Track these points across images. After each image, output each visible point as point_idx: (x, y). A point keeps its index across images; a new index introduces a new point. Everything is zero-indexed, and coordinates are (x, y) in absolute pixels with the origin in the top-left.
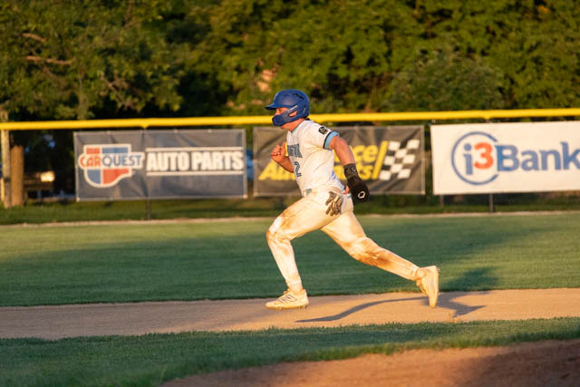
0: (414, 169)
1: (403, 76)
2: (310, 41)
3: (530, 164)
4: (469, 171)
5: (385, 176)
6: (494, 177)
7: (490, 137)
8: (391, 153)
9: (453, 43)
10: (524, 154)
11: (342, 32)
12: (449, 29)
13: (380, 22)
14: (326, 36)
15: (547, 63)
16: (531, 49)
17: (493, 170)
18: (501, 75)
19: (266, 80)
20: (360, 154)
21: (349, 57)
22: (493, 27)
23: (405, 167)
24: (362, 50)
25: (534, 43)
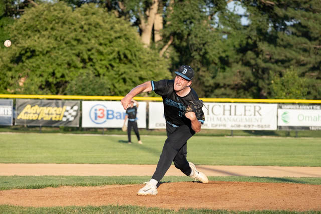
0: (75, 117)
1: (74, 82)
2: (39, 68)
3: (119, 117)
4: (96, 119)
5: (64, 119)
6: (105, 122)
7: (104, 106)
8: (67, 111)
9: (92, 71)
10: (117, 113)
11: (52, 64)
12: (91, 65)
13: (66, 61)
14: (45, 66)
15: (128, 80)
16: (122, 74)
17: (105, 119)
18: (110, 83)
19: (22, 82)
20: (55, 111)
21: (53, 74)
22: (108, 66)
23: (72, 116)
24: (59, 72)
25: (123, 72)
